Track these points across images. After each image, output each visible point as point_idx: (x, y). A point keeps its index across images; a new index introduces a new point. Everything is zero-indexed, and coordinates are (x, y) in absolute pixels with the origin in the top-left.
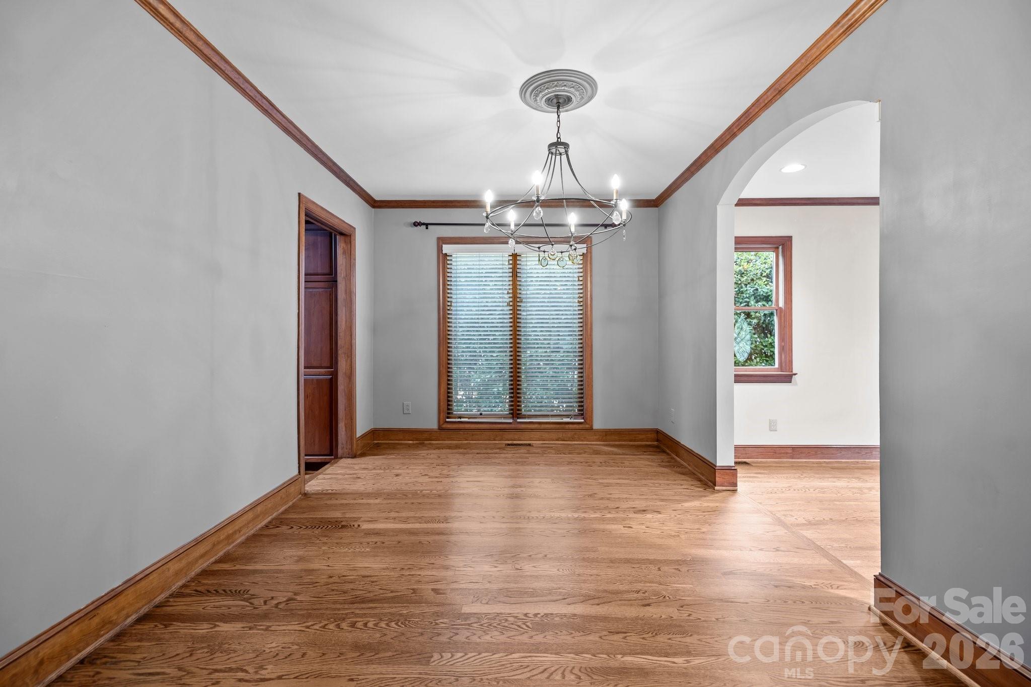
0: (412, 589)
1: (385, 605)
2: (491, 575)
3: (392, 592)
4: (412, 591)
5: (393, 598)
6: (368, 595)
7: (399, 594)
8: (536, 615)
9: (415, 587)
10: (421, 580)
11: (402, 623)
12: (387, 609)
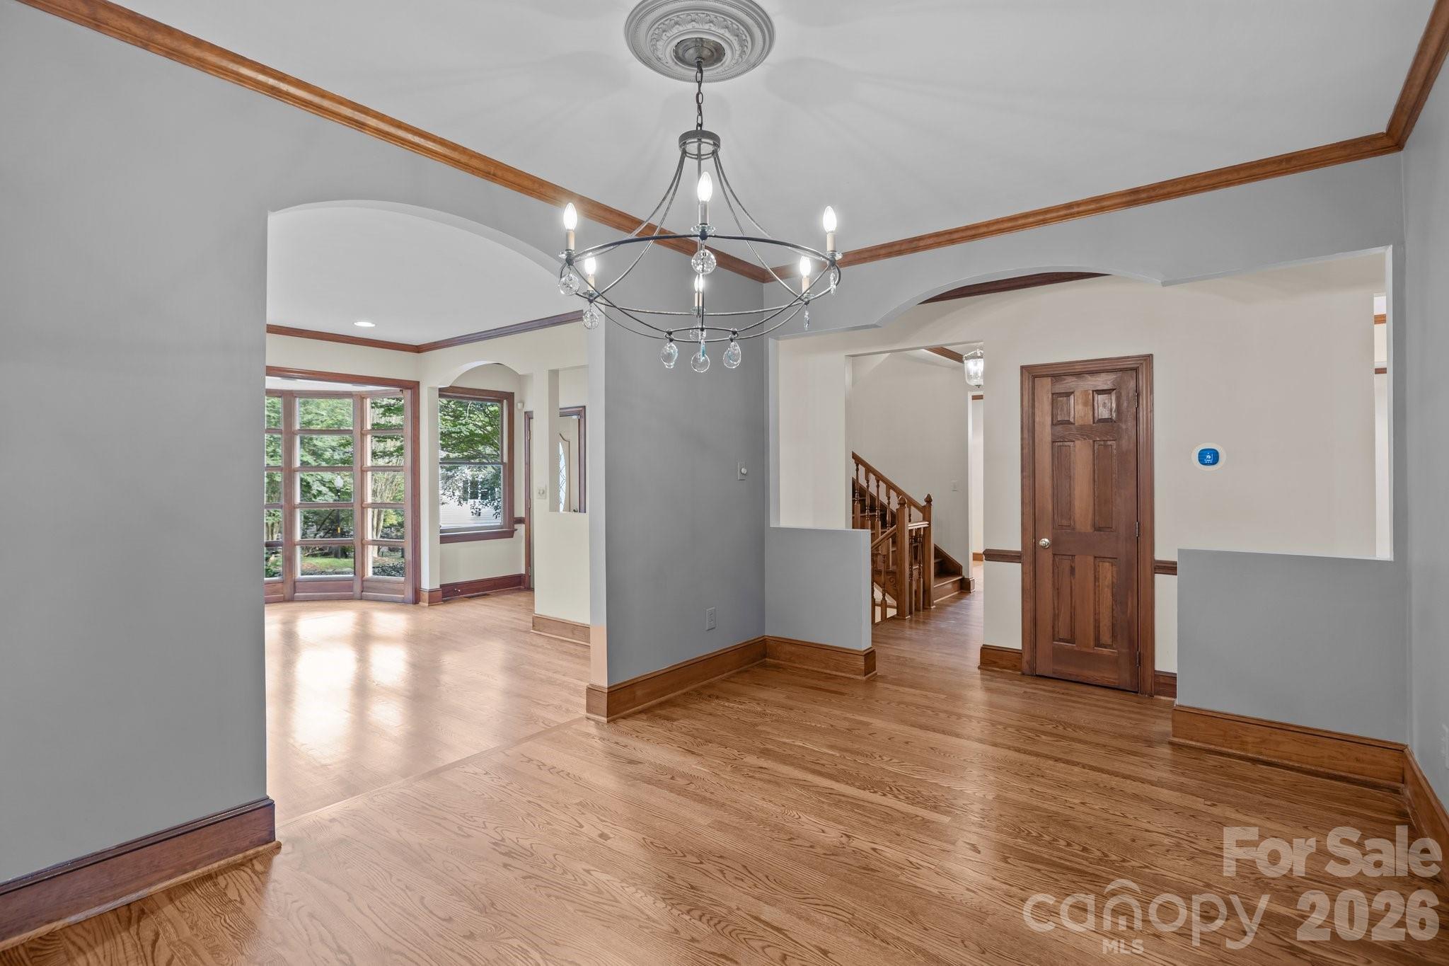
0: (1009, 863)
1: (1046, 856)
2: (890, 842)
3: (1039, 870)
4: (1009, 861)
5: (1037, 862)
6: (1075, 879)
7: (1029, 864)
8: (875, 792)
9: (1003, 864)
10: (994, 872)
11: (1023, 831)
12: (1045, 853)
